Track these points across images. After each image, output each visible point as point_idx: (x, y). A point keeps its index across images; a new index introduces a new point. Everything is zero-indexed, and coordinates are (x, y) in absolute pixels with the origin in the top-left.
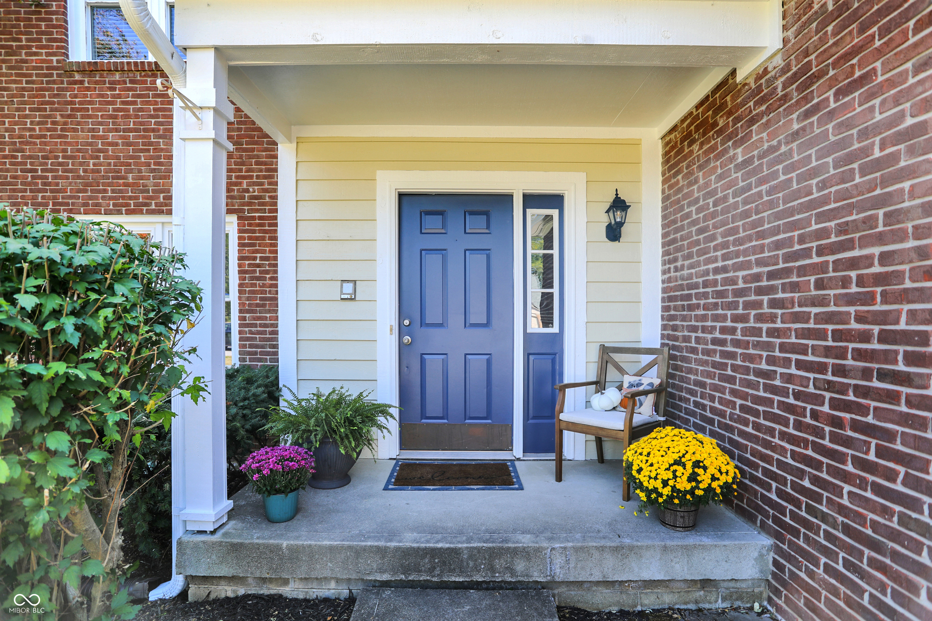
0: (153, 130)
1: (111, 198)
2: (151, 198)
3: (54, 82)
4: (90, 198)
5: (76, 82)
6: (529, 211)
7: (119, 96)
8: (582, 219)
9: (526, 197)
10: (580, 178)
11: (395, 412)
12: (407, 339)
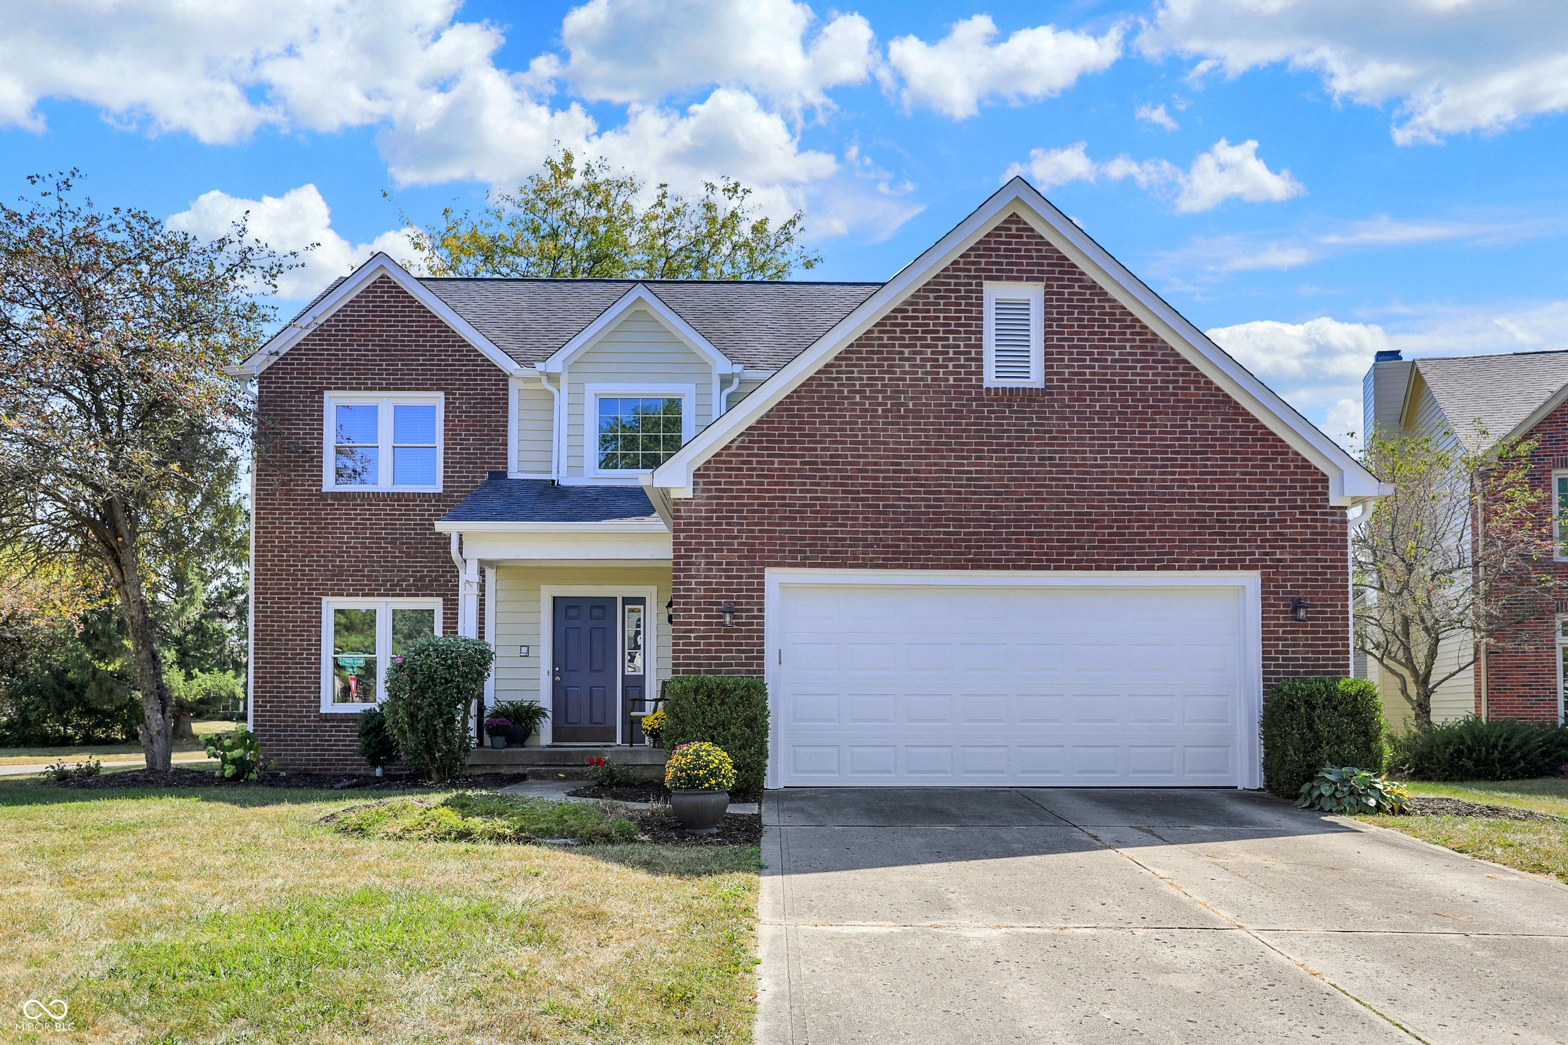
0: (383, 538)
1: (351, 585)
2: (381, 585)
3: (313, 505)
4: (336, 585)
5: (329, 505)
6: (627, 607)
7: (360, 514)
8: (655, 612)
9: (623, 598)
10: (654, 589)
11: (550, 714)
12: (558, 678)
